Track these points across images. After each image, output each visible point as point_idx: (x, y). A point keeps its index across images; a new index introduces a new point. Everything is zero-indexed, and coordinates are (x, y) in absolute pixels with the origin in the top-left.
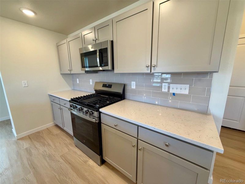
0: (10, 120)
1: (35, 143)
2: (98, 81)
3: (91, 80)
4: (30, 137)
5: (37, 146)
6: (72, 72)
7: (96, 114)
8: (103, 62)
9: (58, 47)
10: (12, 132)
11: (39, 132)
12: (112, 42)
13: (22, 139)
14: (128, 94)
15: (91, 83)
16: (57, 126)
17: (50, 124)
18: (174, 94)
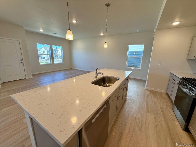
0: (146, 81)
1: (152, 95)
4: (151, 91)
5: (152, 96)
9: (193, 38)
10: (145, 85)
11: (156, 92)
13: (147, 90)
16: (167, 94)
17: (164, 91)
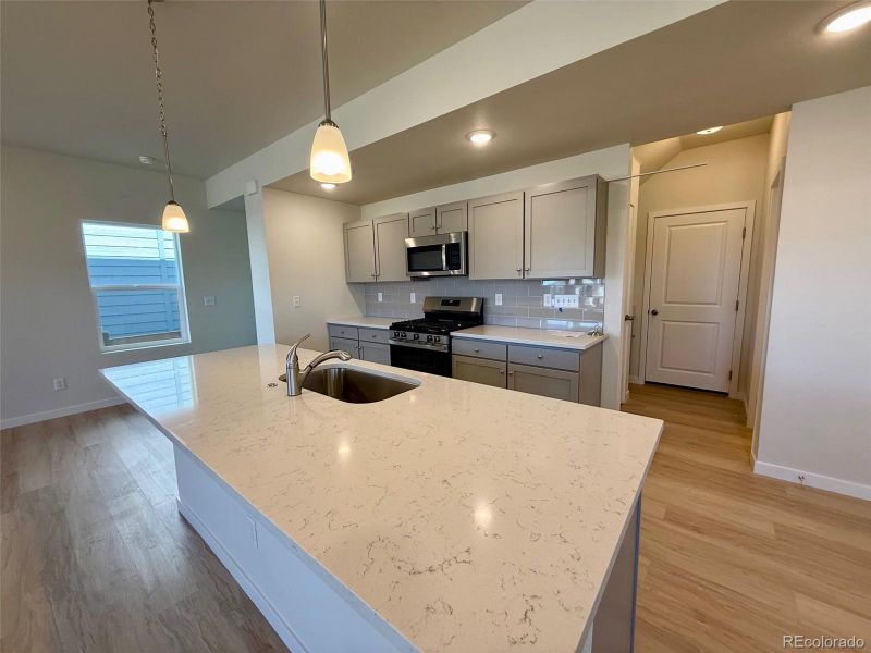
2: (429, 295)
3: (413, 295)
6: (380, 279)
7: (444, 339)
8: (453, 263)
9: (347, 230)
12: (467, 234)
14: (489, 317)
15: (413, 301)
18: (560, 309)
